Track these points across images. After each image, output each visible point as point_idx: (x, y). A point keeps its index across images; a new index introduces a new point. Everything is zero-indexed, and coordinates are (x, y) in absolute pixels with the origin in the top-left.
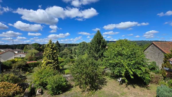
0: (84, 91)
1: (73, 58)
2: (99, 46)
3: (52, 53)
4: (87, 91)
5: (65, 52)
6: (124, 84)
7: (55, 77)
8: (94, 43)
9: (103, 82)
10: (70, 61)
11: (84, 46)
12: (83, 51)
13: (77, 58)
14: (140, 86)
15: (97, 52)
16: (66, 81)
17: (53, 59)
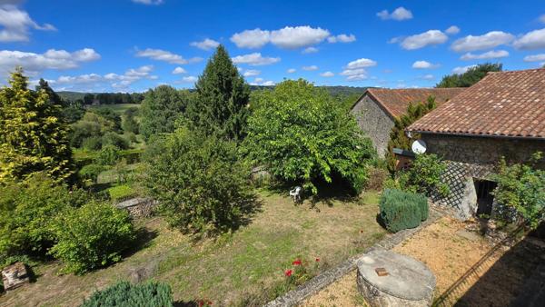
0: (199, 239)
1: (128, 148)
2: (226, 99)
3: (36, 128)
4: (209, 236)
5: (89, 127)
6: (306, 201)
7: (84, 211)
8: (210, 90)
9: (250, 206)
10: (118, 157)
11: (168, 101)
12: (167, 118)
13: (143, 144)
14: (342, 200)
15: (222, 118)
16: (128, 220)
17: (49, 150)
